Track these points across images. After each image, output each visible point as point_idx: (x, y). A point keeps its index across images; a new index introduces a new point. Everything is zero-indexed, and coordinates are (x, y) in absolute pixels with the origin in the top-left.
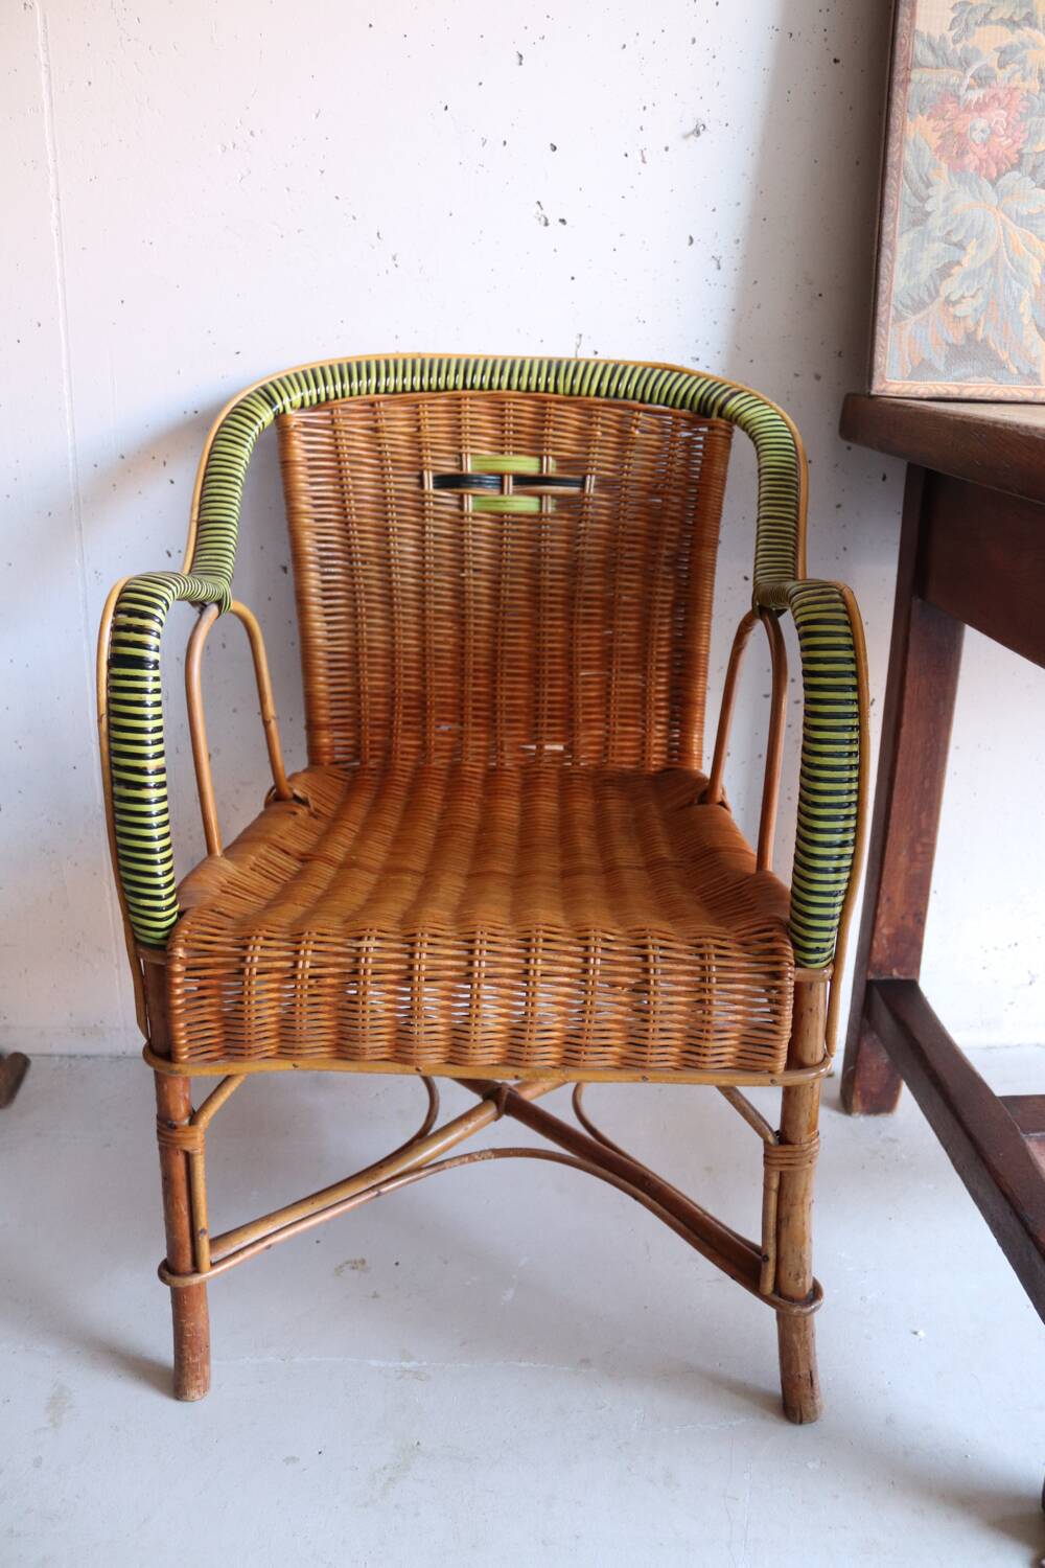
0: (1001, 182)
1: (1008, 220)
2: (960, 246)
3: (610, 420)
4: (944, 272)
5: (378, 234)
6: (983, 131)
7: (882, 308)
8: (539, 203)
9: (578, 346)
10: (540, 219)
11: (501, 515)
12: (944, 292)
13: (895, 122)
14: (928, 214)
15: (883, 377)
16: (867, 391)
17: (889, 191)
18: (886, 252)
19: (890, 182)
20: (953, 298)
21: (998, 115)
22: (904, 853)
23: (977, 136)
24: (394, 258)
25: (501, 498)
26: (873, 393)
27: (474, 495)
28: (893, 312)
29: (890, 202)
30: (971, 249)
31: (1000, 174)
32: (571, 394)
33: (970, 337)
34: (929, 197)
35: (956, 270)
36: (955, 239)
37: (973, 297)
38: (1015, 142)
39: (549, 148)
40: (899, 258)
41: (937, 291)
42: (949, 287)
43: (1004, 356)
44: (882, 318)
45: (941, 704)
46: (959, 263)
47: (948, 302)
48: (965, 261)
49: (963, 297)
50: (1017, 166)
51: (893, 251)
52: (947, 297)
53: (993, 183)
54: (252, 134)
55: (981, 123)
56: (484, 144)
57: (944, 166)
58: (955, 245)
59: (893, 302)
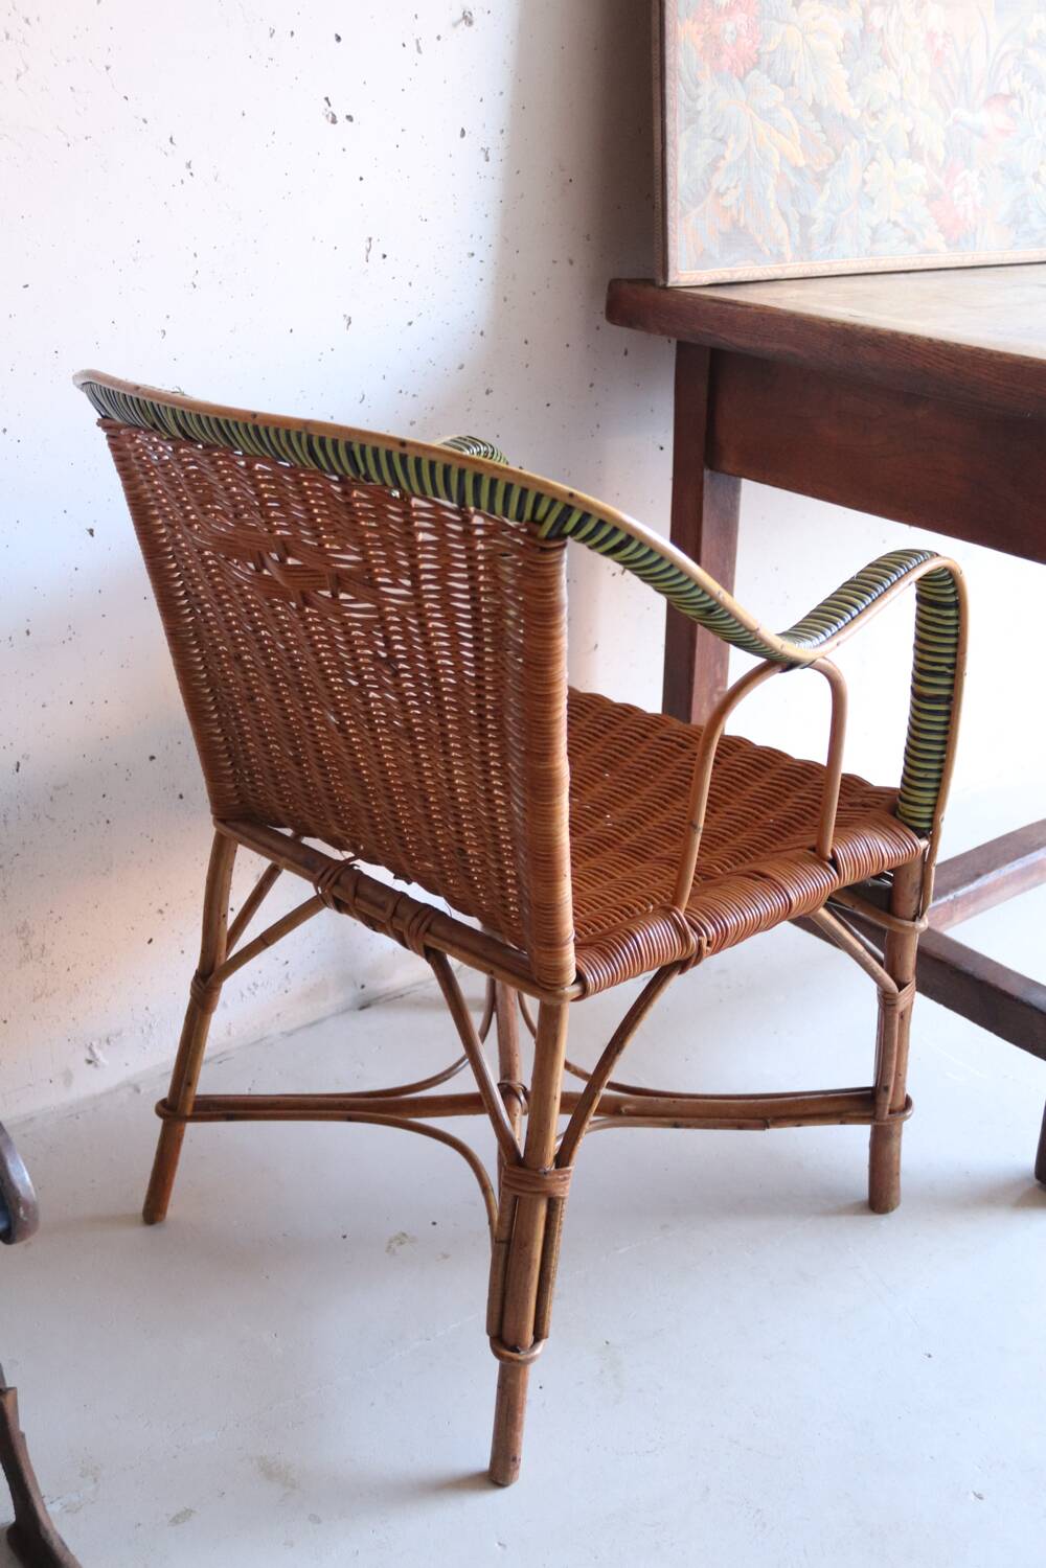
0: (748, 79)
1: (754, 114)
2: (723, 141)
4: (713, 167)
5: (171, 139)
6: (732, 33)
7: (671, 204)
8: (327, 99)
9: (369, 251)
10: (327, 116)
12: (715, 187)
13: (669, 26)
14: (699, 112)
15: (676, 268)
16: (661, 283)
17: (669, 92)
18: (670, 150)
19: (669, 83)
20: (722, 190)
21: (741, 18)
22: (705, 704)
23: (728, 38)
24: (189, 165)
26: (669, 284)
28: (679, 207)
29: (670, 103)
30: (731, 144)
31: (746, 73)
33: (735, 223)
34: (699, 97)
35: (722, 163)
36: (719, 135)
37: (735, 187)
38: (754, 43)
39: (334, 38)
40: (681, 156)
41: (710, 184)
42: (719, 181)
43: (760, 239)
44: (671, 213)
45: (727, 562)
46: (723, 157)
47: (719, 194)
48: (728, 154)
49: (728, 188)
50: (756, 64)
51: (675, 148)
52: (717, 190)
53: (742, 80)
54: (27, 21)
55: (730, 27)
56: (271, 35)
57: (708, 67)
58: (720, 140)
59: (678, 198)
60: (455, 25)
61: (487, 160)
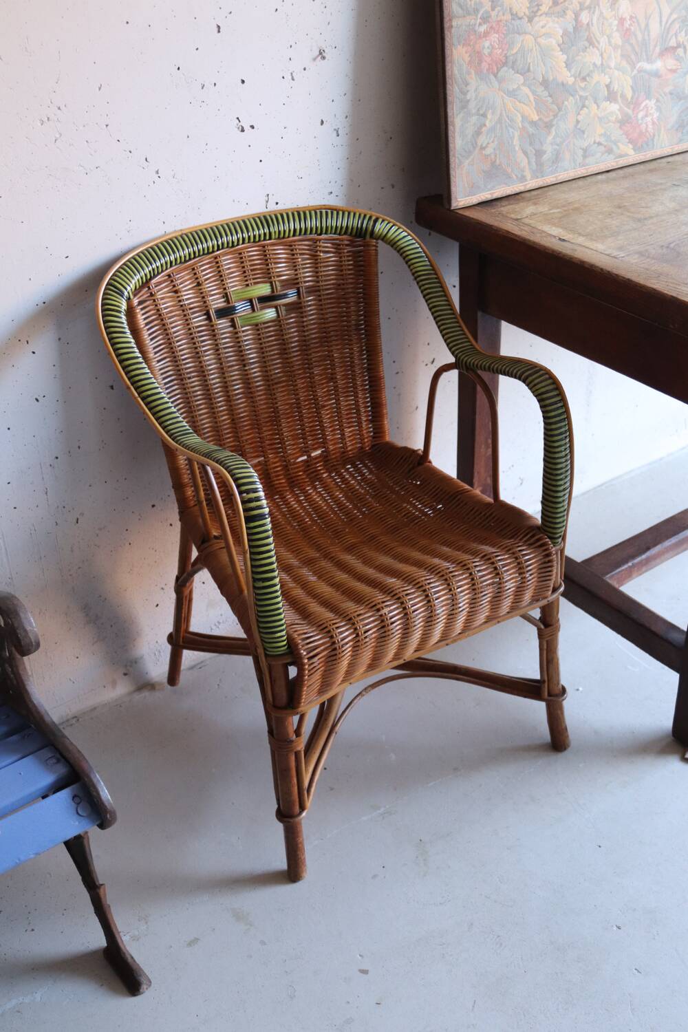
0: (499, 75)
1: (504, 96)
2: (484, 115)
3: (303, 249)
4: (478, 133)
5: (146, 159)
6: (488, 48)
7: (452, 160)
8: (238, 118)
9: (267, 202)
10: (239, 128)
11: (257, 325)
12: (479, 144)
13: (448, 52)
14: (468, 101)
15: (456, 198)
16: (447, 207)
17: (448, 92)
18: (450, 128)
19: (448, 87)
20: (484, 145)
21: (494, 37)
23: (486, 52)
24: (157, 172)
25: (255, 314)
26: (452, 208)
27: (239, 317)
28: (457, 161)
29: (449, 99)
30: (489, 116)
31: (498, 70)
32: (279, 238)
33: (493, 163)
34: (468, 91)
35: (484, 129)
36: (481, 112)
37: (493, 142)
38: (503, 50)
39: (240, 81)
40: (457, 129)
41: (476, 144)
42: (482, 140)
43: (509, 170)
44: (452, 166)
46: (485, 125)
47: (483, 148)
48: (488, 123)
49: (488, 143)
50: (505, 64)
51: (454, 126)
52: (482, 145)
53: (495, 76)
54: (59, 108)
55: (487, 44)
56: (203, 88)
57: (473, 72)
58: (482, 115)
59: (457, 156)
60: (315, 59)
61: (338, 136)
